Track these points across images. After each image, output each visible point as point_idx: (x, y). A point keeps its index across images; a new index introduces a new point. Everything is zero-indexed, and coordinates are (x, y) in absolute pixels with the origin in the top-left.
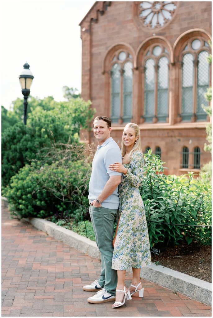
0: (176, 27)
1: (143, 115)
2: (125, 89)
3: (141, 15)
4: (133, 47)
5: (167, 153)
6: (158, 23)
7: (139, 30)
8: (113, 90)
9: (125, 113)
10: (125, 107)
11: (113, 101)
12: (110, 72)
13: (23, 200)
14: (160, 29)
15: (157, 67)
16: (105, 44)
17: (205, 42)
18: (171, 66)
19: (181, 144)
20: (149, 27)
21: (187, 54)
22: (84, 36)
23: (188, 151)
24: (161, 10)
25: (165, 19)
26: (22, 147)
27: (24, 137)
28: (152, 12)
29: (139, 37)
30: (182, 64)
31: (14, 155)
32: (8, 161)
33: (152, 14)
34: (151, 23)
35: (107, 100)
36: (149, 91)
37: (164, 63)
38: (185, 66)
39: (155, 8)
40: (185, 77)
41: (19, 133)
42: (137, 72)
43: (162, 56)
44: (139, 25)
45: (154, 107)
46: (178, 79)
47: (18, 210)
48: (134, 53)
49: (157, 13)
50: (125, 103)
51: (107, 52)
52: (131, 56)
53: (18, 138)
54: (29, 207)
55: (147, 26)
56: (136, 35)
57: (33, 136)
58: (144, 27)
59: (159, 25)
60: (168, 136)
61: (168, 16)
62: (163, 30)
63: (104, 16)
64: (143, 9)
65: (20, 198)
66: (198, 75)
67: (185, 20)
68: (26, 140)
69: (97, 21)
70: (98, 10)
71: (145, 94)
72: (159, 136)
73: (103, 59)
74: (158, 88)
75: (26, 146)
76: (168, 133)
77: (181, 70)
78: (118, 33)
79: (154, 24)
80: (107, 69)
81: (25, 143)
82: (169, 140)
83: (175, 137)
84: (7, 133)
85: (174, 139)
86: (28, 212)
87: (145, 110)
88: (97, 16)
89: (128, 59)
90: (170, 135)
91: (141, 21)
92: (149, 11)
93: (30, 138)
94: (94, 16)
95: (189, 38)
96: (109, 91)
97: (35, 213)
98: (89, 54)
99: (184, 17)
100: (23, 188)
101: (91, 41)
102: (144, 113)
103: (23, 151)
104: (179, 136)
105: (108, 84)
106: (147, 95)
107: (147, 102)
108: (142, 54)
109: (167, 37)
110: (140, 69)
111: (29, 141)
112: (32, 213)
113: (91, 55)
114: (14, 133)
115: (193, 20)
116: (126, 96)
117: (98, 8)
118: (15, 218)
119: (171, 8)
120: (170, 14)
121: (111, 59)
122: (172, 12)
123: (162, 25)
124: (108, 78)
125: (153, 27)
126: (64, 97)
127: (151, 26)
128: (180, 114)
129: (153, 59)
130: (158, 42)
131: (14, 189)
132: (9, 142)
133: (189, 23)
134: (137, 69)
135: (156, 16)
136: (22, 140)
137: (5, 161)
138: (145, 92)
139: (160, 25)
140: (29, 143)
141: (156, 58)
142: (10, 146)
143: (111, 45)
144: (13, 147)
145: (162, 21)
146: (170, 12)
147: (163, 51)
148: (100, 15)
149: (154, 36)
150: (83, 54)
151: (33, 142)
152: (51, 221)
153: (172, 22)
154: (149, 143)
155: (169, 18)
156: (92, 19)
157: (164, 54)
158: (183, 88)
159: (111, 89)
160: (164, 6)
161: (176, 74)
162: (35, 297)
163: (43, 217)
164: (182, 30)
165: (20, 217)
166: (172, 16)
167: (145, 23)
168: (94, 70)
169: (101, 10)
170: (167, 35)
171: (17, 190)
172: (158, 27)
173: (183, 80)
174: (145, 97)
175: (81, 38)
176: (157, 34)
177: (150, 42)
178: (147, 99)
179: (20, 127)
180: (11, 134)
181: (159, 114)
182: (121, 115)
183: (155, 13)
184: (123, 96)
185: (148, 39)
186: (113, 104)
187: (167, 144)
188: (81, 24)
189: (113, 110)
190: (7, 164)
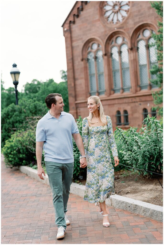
0: (131, 22)
1: (113, 88)
2: (99, 70)
3: (105, 15)
4: (102, 39)
5: (132, 115)
6: (118, 20)
7: (105, 26)
8: (90, 72)
9: (100, 88)
10: (100, 83)
11: (91, 80)
12: (87, 59)
13: (12, 155)
14: (120, 24)
15: (120, 53)
16: (82, 39)
17: (152, 31)
18: (130, 50)
19: (142, 107)
20: (112, 24)
21: (140, 41)
22: (66, 35)
23: (147, 112)
24: (119, 10)
25: (122, 16)
26: (13, 121)
27: (15, 114)
28: (113, 12)
29: (105, 31)
30: (138, 48)
31: (9, 126)
32: (6, 130)
33: (113, 14)
34: (113, 20)
35: (86, 79)
36: (116, 70)
37: (125, 49)
38: (140, 50)
39: (115, 9)
40: (140, 57)
41: (12, 111)
42: (106, 57)
43: (122, 44)
44: (104, 23)
45: (120, 81)
46: (136, 60)
47: (10, 161)
48: (102, 43)
49: (116, 12)
50: (100, 81)
51: (83, 44)
52: (100, 46)
53: (11, 115)
54: (16, 159)
55: (110, 23)
56: (103, 30)
57: (21, 112)
58: (108, 24)
59: (118, 21)
60: (132, 102)
61: (125, 14)
62: (121, 25)
63: (79, 19)
64: (106, 11)
65: (10, 154)
66: (150, 55)
67: (136, 16)
68: (16, 116)
69: (74, 22)
70: (74, 15)
71: (113, 73)
72: (125, 103)
73: (81, 50)
74: (122, 67)
75: (16, 119)
76: (132, 100)
77: (137, 53)
78: (90, 30)
79: (115, 21)
80: (85, 57)
81: (15, 118)
82: (133, 105)
83: (137, 102)
84: (4, 112)
85: (137, 104)
86: (16, 162)
87: (114, 84)
88: (74, 19)
89: (99, 48)
90: (133, 101)
91: (106, 20)
92: (111, 12)
93: (19, 114)
94: (71, 19)
95: (141, 29)
96: (87, 73)
97: (21, 163)
98: (70, 47)
99: (136, 14)
100: (12, 147)
101: (71, 37)
102: (114, 87)
103: (14, 123)
104: (140, 101)
105: (86, 68)
106: (115, 74)
107: (115, 78)
108: (109, 44)
109: (125, 30)
110: (108, 55)
111: (18, 116)
112: (18, 163)
113: (72, 48)
114: (8, 111)
115: (143, 16)
116: (99, 76)
117: (74, 13)
118: (9, 167)
119: (126, 8)
120: (126, 13)
121: (87, 49)
122: (127, 11)
123: (121, 21)
124: (86, 63)
125: (115, 23)
126: (62, 78)
127: (113, 23)
128: (139, 85)
129: (116, 46)
130: (119, 34)
131: (6, 149)
132: (5, 118)
133: (139, 18)
134: (106, 55)
135: (116, 15)
136: (13, 116)
137: (4, 130)
138: (113, 71)
139: (120, 21)
140: (18, 117)
141: (118, 46)
142: (6, 120)
143: (86, 39)
144: (8, 121)
145: (120, 19)
146: (126, 11)
147: (124, 40)
148: (76, 18)
149: (116, 30)
150: (67, 48)
151: (21, 117)
152: (30, 166)
153: (128, 18)
154: (119, 108)
155: (125, 16)
156: (70, 22)
157: (124, 42)
158: (140, 66)
159: (88, 71)
160: (121, 7)
161: (134, 56)
162: (5, 207)
163: (26, 165)
164: (135, 24)
165: (12, 166)
166: (127, 14)
167: (109, 21)
168: (75, 58)
169: (76, 14)
170: (125, 28)
171: (8, 148)
172: (118, 23)
173: (139, 60)
174: (113, 75)
175: (64, 35)
176: (118, 28)
177: (113, 34)
178: (115, 76)
179: (12, 107)
180: (6, 112)
181: (125, 86)
182: (97, 89)
183: (115, 13)
184: (98, 75)
185: (111, 33)
186: (91, 82)
187: (132, 108)
188: (63, 26)
189: (91, 87)
190: (5, 132)
